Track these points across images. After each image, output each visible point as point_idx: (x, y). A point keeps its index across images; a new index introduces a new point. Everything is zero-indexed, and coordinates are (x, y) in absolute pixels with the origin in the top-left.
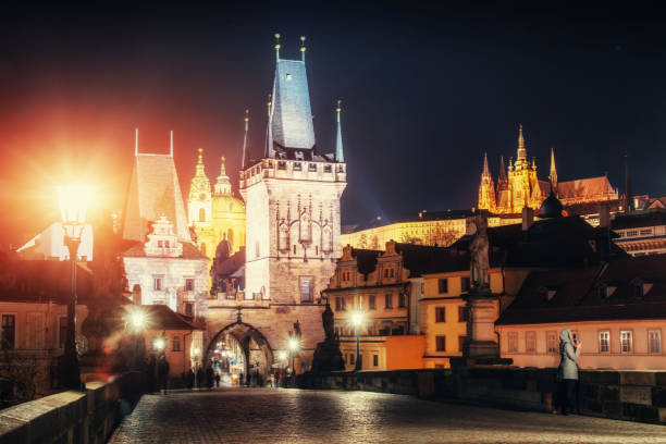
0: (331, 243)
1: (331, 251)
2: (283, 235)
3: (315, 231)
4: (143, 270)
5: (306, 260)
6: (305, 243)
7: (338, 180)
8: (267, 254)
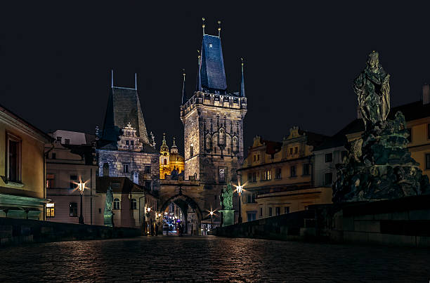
0: (238, 147)
1: (238, 152)
3: (227, 139)
4: (115, 160)
5: (222, 156)
6: (222, 146)
7: (241, 108)
8: (198, 152)
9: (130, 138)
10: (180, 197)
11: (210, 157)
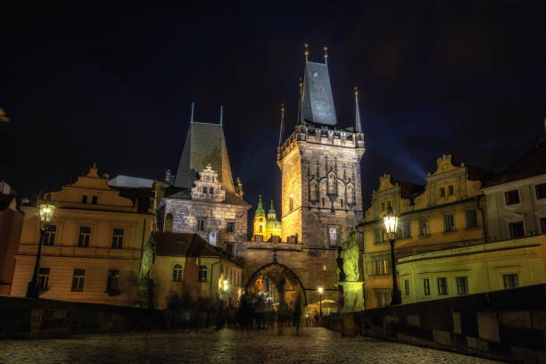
0: (354, 198)
1: (354, 204)
2: (313, 189)
3: (340, 187)
4: (187, 213)
5: (333, 210)
6: (333, 196)
7: (357, 147)
8: (300, 204)
9: (210, 184)
10: (273, 267)
11: (316, 210)
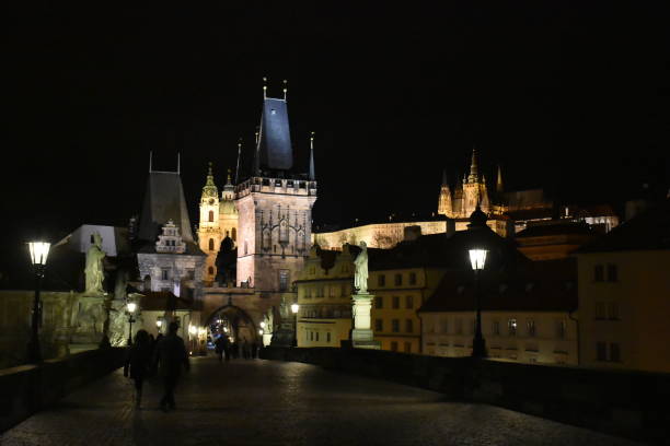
0: (304, 244)
1: (304, 250)
2: (265, 237)
3: (291, 234)
4: (153, 264)
5: (284, 256)
6: (284, 243)
7: (309, 195)
8: (253, 252)
9: (171, 238)
10: (228, 309)
11: (268, 257)
